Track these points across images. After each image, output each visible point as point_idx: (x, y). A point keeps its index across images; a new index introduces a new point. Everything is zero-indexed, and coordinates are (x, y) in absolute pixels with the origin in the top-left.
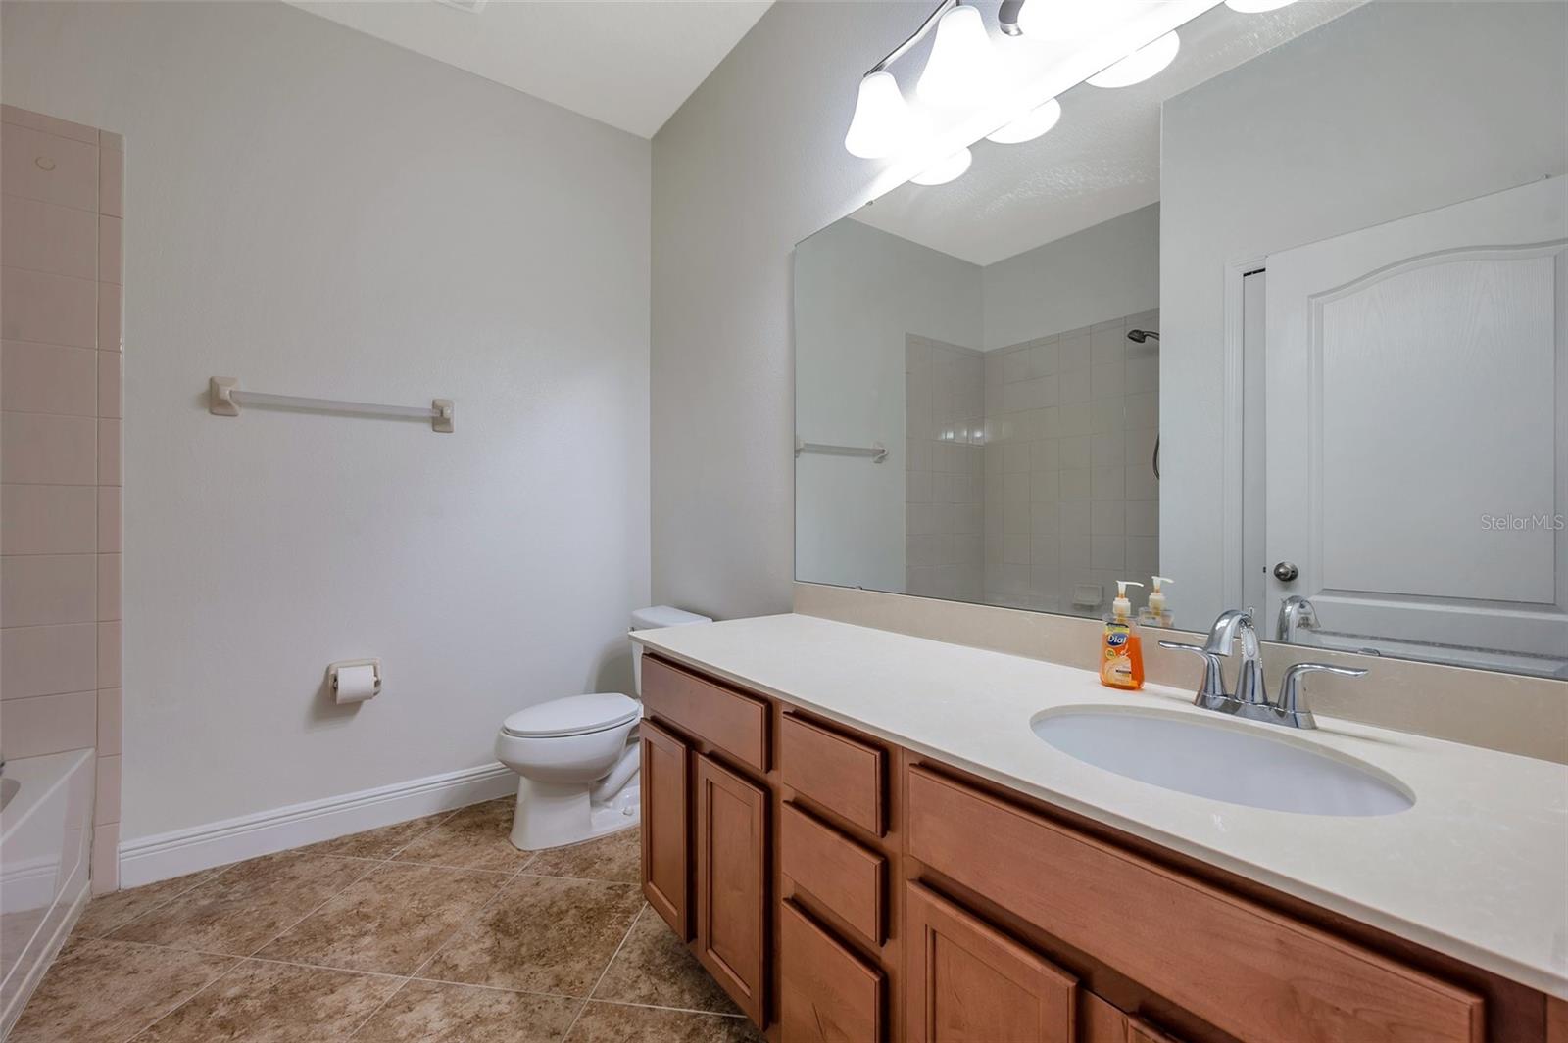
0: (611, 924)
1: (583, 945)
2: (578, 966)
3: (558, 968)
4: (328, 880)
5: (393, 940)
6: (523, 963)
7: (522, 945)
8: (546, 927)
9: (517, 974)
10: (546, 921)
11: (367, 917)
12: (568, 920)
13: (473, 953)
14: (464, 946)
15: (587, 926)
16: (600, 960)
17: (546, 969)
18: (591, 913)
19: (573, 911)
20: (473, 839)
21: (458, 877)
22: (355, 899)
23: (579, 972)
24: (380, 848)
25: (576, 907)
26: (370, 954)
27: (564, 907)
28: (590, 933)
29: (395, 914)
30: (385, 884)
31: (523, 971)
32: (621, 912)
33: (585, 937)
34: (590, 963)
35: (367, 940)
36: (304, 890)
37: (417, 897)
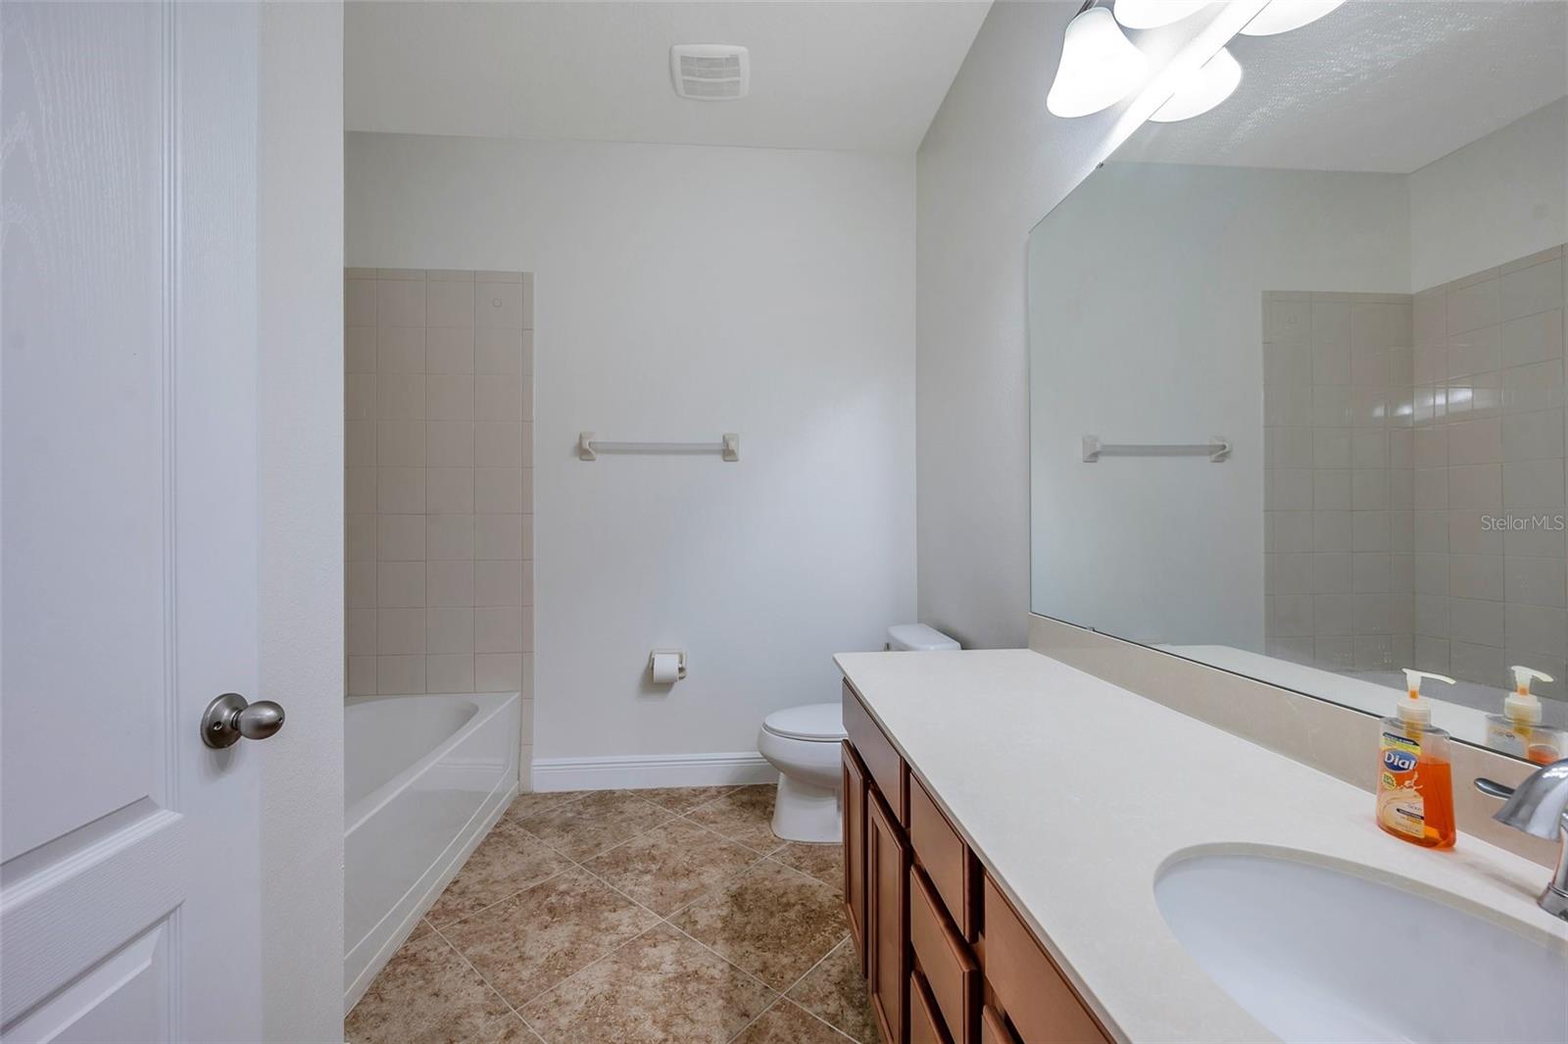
0: (825, 931)
1: (796, 942)
2: (786, 961)
3: (768, 955)
4: (640, 821)
5: (664, 884)
6: (744, 940)
7: (748, 923)
8: (772, 914)
9: (736, 947)
10: (774, 909)
11: (653, 859)
12: (792, 914)
13: (712, 916)
14: (707, 908)
15: (805, 926)
16: (804, 962)
17: (759, 952)
18: (813, 914)
19: (798, 907)
20: (745, 815)
21: (724, 846)
22: (652, 841)
23: (783, 967)
24: (680, 804)
25: (802, 904)
26: (647, 889)
27: (792, 901)
28: (805, 933)
29: (671, 863)
30: (673, 835)
31: (741, 947)
32: (838, 922)
33: (800, 935)
34: (795, 961)
35: (647, 878)
36: (624, 824)
37: (690, 854)
